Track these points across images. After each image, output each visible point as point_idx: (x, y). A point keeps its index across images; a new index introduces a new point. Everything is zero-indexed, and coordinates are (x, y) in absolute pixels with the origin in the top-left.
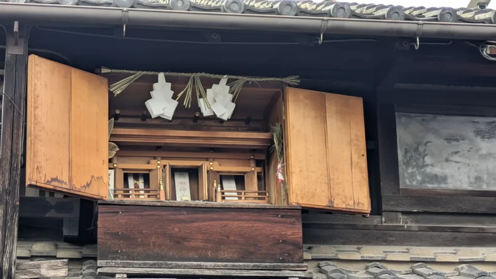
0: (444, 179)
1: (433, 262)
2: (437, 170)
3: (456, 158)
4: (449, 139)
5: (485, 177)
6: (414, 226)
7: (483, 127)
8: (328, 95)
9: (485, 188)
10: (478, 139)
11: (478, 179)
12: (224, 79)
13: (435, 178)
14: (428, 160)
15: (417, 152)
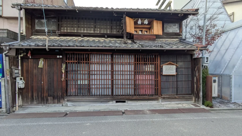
0: (169, 31)
1: (168, 41)
2: (168, 30)
3: (171, 29)
4: (170, 26)
5: (174, 31)
6: (166, 37)
7: (174, 25)
8: (158, 21)
9: (174, 32)
10: (173, 26)
11: (173, 31)
12: (147, 19)
13: (168, 31)
14: (167, 29)
15: (166, 28)
